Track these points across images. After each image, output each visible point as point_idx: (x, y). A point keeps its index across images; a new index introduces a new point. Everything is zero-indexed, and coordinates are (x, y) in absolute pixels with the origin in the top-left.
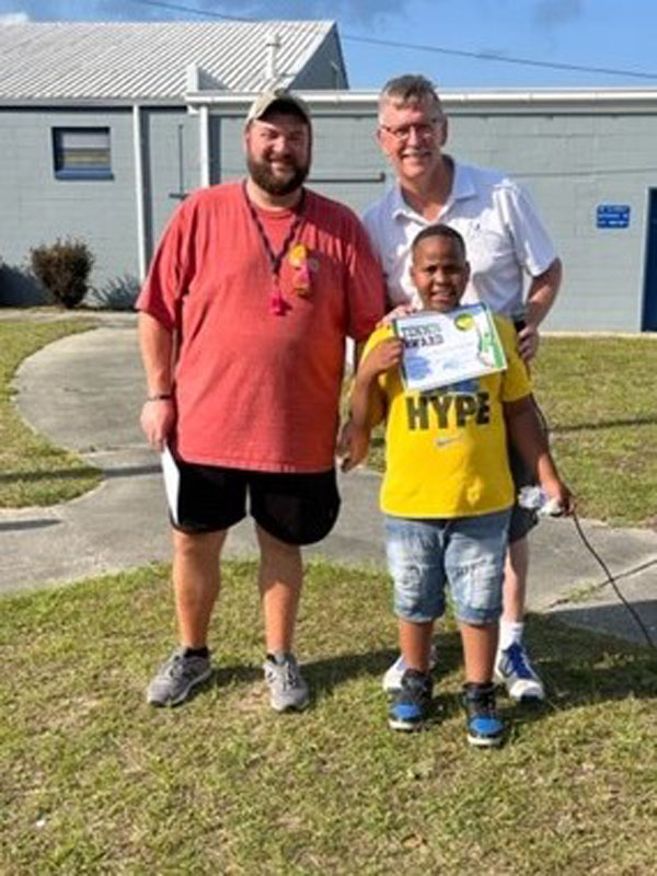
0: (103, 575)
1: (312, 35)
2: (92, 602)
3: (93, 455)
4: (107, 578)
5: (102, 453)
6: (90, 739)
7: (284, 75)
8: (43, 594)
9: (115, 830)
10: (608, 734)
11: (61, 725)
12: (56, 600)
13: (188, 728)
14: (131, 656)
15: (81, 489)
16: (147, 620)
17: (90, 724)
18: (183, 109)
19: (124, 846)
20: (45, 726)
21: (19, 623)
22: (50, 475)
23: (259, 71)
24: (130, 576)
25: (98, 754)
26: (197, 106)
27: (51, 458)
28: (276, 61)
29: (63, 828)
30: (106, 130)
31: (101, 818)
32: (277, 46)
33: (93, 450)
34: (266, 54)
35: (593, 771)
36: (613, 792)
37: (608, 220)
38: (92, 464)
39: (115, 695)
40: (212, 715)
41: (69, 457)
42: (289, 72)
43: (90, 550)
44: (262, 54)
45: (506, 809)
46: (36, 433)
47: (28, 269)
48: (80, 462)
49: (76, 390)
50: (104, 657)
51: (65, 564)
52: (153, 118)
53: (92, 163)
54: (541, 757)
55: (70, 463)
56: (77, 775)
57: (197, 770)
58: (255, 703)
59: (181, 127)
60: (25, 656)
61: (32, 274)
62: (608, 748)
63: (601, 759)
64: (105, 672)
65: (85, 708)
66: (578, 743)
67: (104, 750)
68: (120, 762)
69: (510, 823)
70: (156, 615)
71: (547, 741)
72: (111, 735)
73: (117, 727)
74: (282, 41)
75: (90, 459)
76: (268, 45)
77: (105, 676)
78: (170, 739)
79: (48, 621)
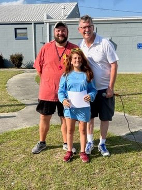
0: (26, 128)
1: (72, 6)
2: (23, 133)
3: (24, 101)
4: (27, 128)
5: (25, 100)
6: (23, 164)
7: (66, 15)
8: (13, 131)
9: (28, 184)
10: (139, 165)
11: (17, 161)
12: (16, 133)
13: (44, 162)
14: (32, 146)
15: (21, 108)
16: (35, 137)
17: (23, 160)
18: (43, 23)
19: (30, 188)
20: (13, 161)
21: (8, 138)
22: (14, 105)
23: (60, 15)
24: (32, 128)
25: (25, 167)
26: (46, 23)
27: (14, 101)
28: (64, 12)
29: (17, 183)
30: (26, 28)
31: (26, 181)
32: (64, 9)
33: (23, 100)
34: (62, 11)
35: (135, 173)
36: (140, 178)
37: (140, 47)
38: (23, 103)
39: (28, 154)
40: (49, 159)
41: (19, 101)
42: (67, 14)
43: (23, 122)
44: (61, 11)
45: (115, 182)
46: (11, 96)
47: (9, 60)
48: (21, 103)
49: (20, 86)
50: (26, 146)
51: (18, 125)
52: (37, 25)
53: (23, 36)
54: (123, 170)
55: (18, 103)
56: (20, 172)
57: (46, 171)
58: (59, 156)
59: (43, 27)
60: (9, 145)
61: (10, 61)
62: (139, 168)
63: (137, 171)
64: (26, 149)
65: (22, 157)
66: (132, 167)
67: (26, 166)
68: (29, 169)
69: (116, 185)
70: (37, 136)
71: (125, 166)
72: (27, 163)
73: (29, 161)
74: (65, 8)
75: (23, 102)
76: (62, 8)
77: (26, 150)
78: (40, 164)
79: (14, 137)
